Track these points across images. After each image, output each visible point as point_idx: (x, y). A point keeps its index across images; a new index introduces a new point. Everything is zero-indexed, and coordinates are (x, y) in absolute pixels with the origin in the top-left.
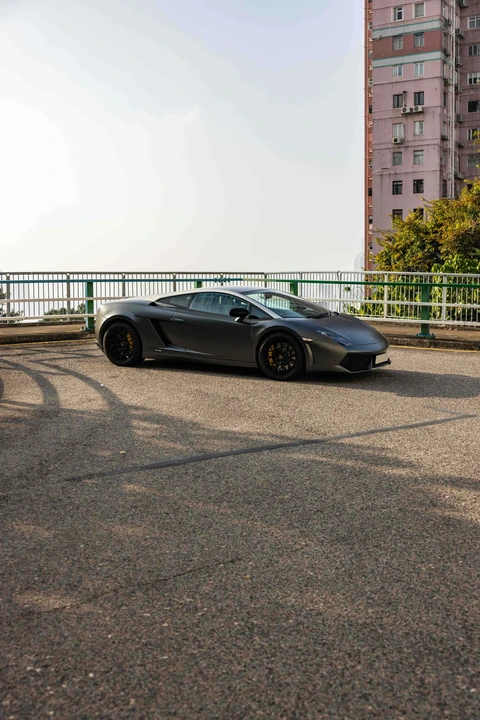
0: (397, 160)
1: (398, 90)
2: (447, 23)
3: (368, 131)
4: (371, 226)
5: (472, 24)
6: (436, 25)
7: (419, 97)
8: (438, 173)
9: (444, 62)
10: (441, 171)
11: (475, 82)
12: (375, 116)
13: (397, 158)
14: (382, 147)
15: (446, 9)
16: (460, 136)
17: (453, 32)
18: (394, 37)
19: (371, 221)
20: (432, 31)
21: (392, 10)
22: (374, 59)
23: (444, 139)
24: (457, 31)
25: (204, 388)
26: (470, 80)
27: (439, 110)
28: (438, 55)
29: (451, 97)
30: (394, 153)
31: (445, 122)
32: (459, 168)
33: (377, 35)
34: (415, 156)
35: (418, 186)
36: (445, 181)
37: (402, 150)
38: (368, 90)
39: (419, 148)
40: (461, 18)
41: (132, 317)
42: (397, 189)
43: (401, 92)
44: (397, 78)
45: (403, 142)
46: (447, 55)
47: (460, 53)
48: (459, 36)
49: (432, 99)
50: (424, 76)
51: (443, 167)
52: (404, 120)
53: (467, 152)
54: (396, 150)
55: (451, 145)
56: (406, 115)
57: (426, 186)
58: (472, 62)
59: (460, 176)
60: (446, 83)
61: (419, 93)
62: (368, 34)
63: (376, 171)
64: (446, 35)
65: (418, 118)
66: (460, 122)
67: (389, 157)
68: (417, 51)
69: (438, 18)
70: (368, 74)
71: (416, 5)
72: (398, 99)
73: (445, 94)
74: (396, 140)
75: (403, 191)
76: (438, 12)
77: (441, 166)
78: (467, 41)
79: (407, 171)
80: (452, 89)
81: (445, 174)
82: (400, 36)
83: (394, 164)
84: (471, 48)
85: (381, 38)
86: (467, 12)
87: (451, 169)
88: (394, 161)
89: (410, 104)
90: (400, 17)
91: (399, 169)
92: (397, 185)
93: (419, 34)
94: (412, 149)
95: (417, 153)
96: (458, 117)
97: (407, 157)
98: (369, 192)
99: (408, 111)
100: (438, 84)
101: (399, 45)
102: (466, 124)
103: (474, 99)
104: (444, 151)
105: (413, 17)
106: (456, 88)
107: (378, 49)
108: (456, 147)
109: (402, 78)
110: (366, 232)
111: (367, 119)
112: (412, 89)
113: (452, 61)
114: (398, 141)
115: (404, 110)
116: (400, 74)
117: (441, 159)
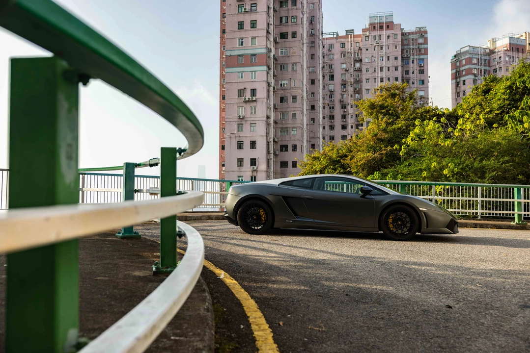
0: (240, 128)
1: (241, 87)
2: (269, 51)
3: (222, 110)
4: (224, 168)
5: (282, 53)
6: (264, 51)
7: (253, 92)
8: (265, 137)
9: (268, 73)
10: (267, 136)
11: (284, 86)
12: (226, 101)
13: (240, 127)
14: (230, 120)
15: (269, 42)
16: (276, 116)
17: (272, 56)
18: (238, 55)
19: (223, 165)
20: (261, 54)
21: (237, 40)
22: (226, 67)
23: (268, 117)
24: (274, 56)
25: (366, 244)
26: (281, 84)
27: (265, 100)
28: (265, 68)
29: (271, 93)
30: (238, 124)
31: (268, 108)
32: (275, 135)
33: (228, 53)
34: (251, 126)
35: (253, 145)
36: (268, 142)
37: (243, 122)
38: (222, 86)
39: (254, 122)
40: (276, 49)
41: (270, 198)
42: (240, 146)
43: (243, 88)
44: (241, 80)
45: (243, 118)
46: (269, 68)
47: (275, 68)
48: (275, 59)
49: (261, 94)
50: (256, 80)
51: (267, 134)
52: (244, 105)
53: (279, 126)
54: (240, 122)
55: (271, 121)
56: (246, 102)
57: (258, 145)
58: (282, 74)
59: (276, 140)
60: (269, 85)
61: (253, 89)
62: (222, 53)
63: (227, 135)
64: (269, 57)
65: (253, 104)
66: (276, 109)
67: (235, 127)
68: (252, 65)
69: (265, 47)
70: (222, 77)
71: (252, 38)
72: (241, 92)
73: (268, 91)
74: (239, 116)
75: (244, 147)
76: (264, 43)
77: (267, 133)
78: (279, 62)
79: (247, 135)
80: (271, 89)
81: (268, 138)
82: (242, 55)
83: (238, 131)
84: (281, 66)
85: (231, 56)
86: (279, 46)
87: (271, 136)
88: (238, 129)
89: (248, 95)
90: (242, 44)
91: (241, 134)
92: (240, 144)
93: (254, 55)
94: (249, 122)
95: (252, 125)
96: (274, 105)
97: (247, 127)
98: (223, 148)
99: (247, 99)
100: (265, 85)
101: (241, 61)
102: (279, 110)
103: (283, 95)
104: (268, 124)
105: (250, 45)
106: (274, 88)
107: (228, 62)
108: (273, 122)
109: (244, 80)
110: (220, 172)
111: (221, 103)
112: (249, 87)
113: (271, 73)
114: (241, 117)
115: (245, 99)
116: (242, 77)
117: (267, 129)
